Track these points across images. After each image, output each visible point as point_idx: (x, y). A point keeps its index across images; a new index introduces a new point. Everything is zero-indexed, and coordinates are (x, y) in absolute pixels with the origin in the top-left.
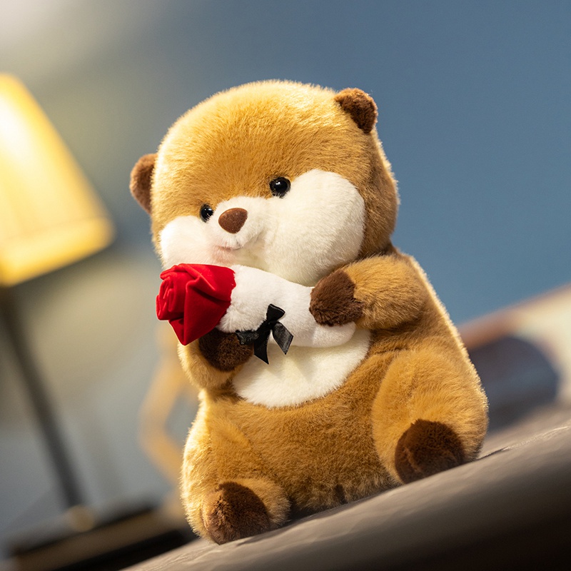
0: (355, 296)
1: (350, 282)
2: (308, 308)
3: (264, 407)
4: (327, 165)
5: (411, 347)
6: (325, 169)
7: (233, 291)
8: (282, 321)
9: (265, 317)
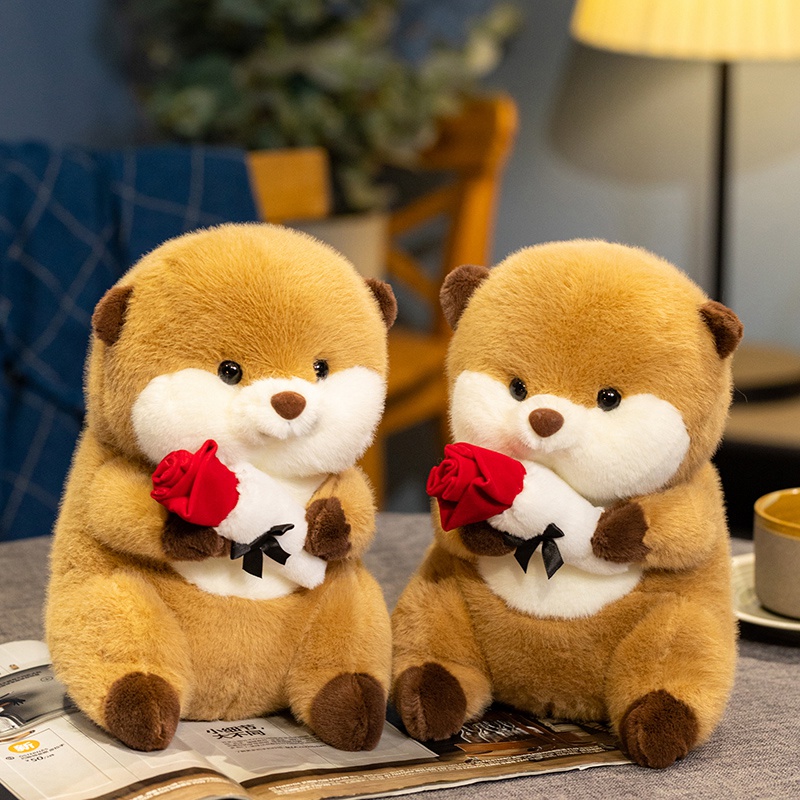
0: (645, 540)
1: (644, 524)
2: (590, 538)
3: (504, 601)
4: (665, 393)
5: (682, 593)
6: (662, 397)
7: (518, 496)
8: (557, 541)
9: (542, 533)
